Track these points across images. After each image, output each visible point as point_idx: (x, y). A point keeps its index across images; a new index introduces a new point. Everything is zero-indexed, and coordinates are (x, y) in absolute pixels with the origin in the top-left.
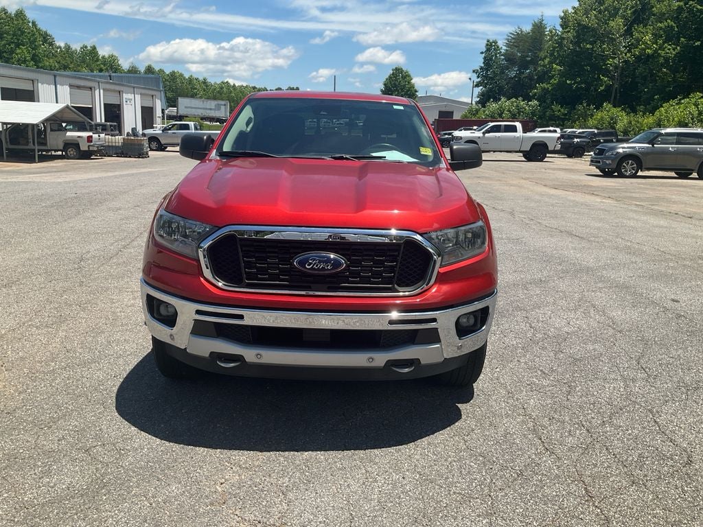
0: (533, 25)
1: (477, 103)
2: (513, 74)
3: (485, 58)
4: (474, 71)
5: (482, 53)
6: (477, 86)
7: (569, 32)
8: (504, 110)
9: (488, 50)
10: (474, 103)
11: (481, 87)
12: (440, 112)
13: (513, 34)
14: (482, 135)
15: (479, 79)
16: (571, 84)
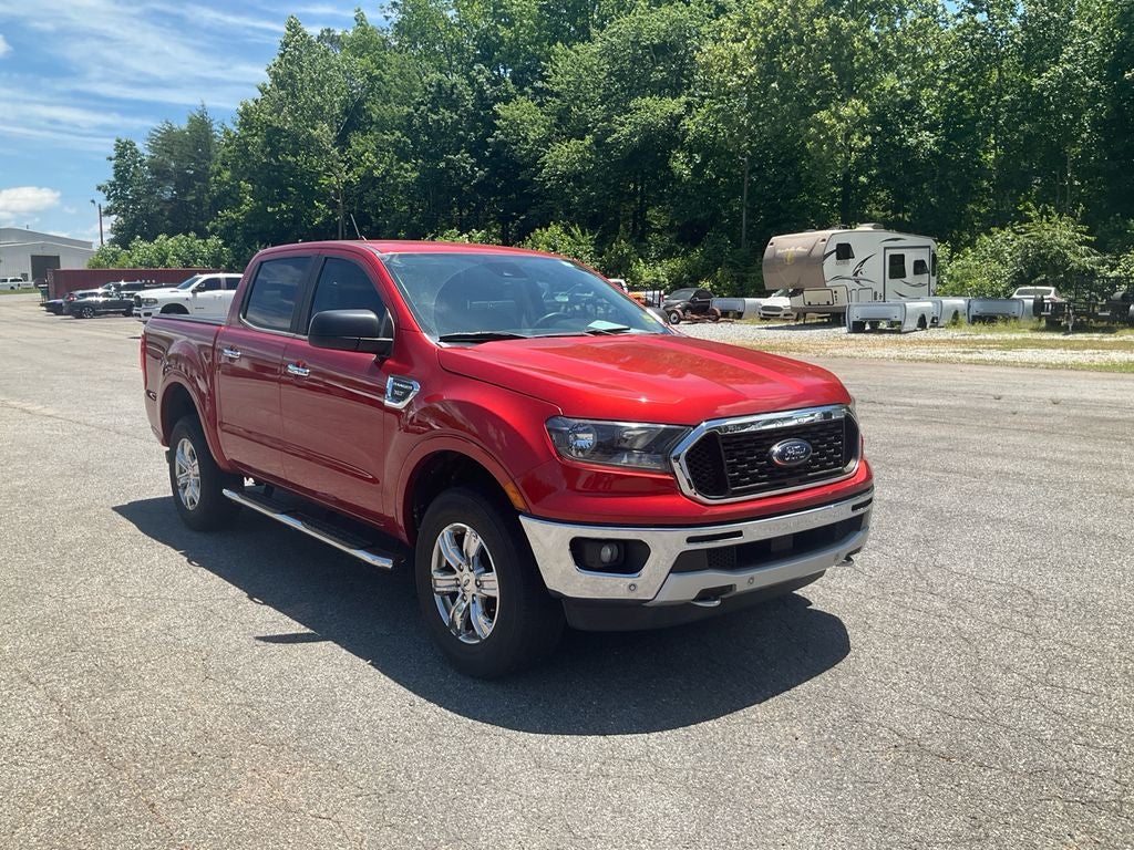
0: (191, 120)
1: (112, 242)
2: (167, 195)
3: (116, 166)
4: (99, 188)
5: (111, 159)
6: (108, 212)
7: (255, 135)
8: (167, 254)
9: (121, 155)
10: (105, 242)
11: (115, 216)
12: (32, 257)
13: (159, 132)
14: (191, 295)
15: (109, 203)
16: (273, 213)
